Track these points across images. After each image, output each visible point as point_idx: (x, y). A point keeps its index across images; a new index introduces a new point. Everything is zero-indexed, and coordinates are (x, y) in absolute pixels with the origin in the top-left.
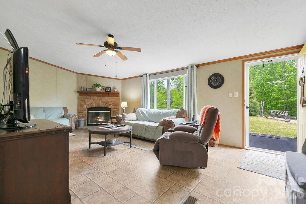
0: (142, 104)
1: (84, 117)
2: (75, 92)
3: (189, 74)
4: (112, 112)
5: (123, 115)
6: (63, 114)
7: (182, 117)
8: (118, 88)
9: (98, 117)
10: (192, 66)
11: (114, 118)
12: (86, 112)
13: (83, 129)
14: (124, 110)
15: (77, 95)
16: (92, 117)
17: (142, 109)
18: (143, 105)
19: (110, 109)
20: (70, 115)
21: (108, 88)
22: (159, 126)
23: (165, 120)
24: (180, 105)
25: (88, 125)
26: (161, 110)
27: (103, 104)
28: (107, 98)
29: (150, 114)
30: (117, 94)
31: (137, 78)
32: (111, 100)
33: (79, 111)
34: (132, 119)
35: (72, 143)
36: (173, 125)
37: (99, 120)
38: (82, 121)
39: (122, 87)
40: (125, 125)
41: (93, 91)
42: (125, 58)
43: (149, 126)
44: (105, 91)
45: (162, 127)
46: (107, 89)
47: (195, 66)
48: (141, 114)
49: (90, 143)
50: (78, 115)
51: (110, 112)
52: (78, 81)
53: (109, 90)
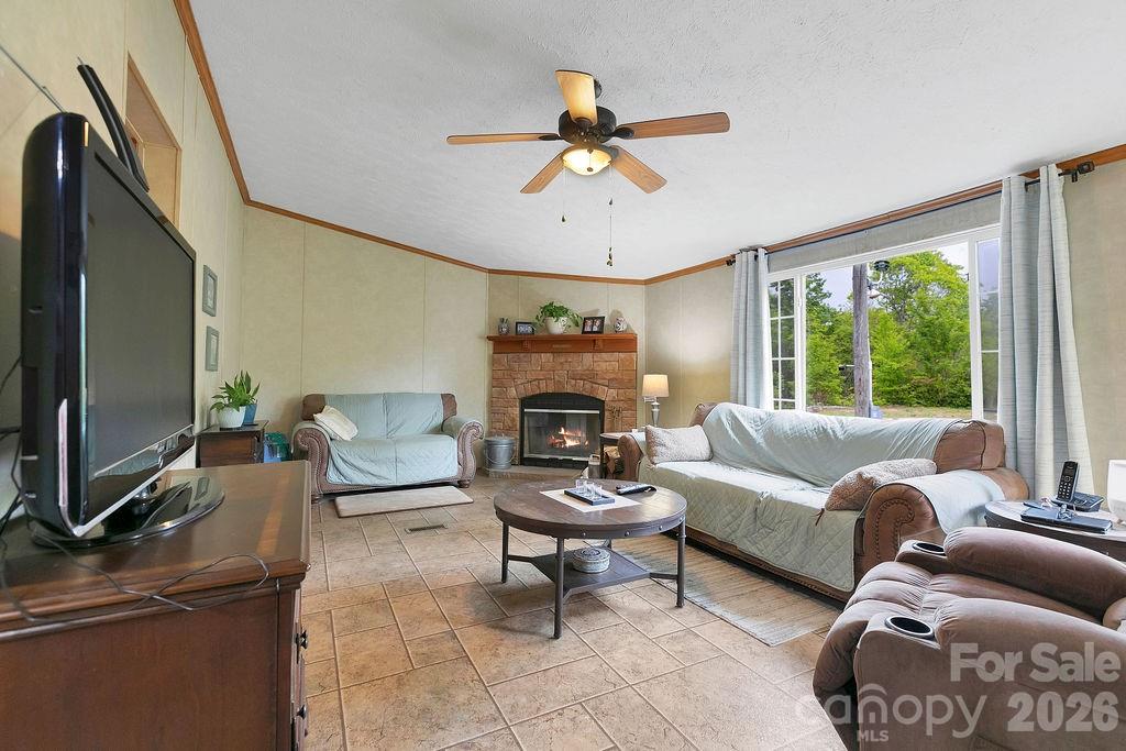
0: (733, 385)
1: (507, 431)
2: (481, 337)
3: (1017, 218)
4: (607, 413)
5: (647, 433)
6: (439, 420)
7: (976, 467)
8: (632, 316)
9: (563, 432)
10: (1036, 173)
11: (613, 442)
12: (517, 411)
13: (502, 477)
14: (656, 410)
15: (486, 349)
16: (538, 429)
17: (737, 409)
18: (741, 391)
19: (599, 404)
20: (459, 424)
21: (593, 319)
22: (831, 507)
23: (868, 484)
24: (908, 381)
25: (524, 461)
26: (832, 417)
27: (573, 382)
28: (588, 358)
29: (772, 435)
30: (626, 343)
31: (712, 271)
32: (604, 366)
33: (493, 408)
34: (687, 452)
35: (453, 540)
36: (923, 515)
37: (565, 442)
38: (503, 446)
39: (648, 314)
40: (653, 489)
41: (540, 333)
42: (651, 181)
43: (771, 500)
44: (584, 332)
45: (850, 518)
46: (589, 322)
47: (1054, 171)
48: (730, 432)
49: (507, 557)
50: (491, 422)
51: (602, 416)
52: (491, 298)
53: (595, 329)
